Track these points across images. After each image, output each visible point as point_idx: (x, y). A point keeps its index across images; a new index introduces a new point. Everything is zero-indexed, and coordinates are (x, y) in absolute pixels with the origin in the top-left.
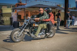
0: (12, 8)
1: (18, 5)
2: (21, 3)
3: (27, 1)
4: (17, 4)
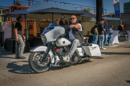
0: (2, 14)
1: (14, 8)
2: (19, 4)
3: (31, 2)
4: (12, 7)
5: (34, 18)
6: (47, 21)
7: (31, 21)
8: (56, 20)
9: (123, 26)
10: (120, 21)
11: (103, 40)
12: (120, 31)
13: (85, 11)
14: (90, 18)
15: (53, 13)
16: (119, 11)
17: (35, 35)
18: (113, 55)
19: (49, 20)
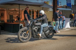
5: (5, 8)
6: (15, 11)
7: (3, 10)
8: (22, 10)
9: (73, 15)
10: (71, 11)
11: (58, 26)
12: (71, 18)
13: (45, 3)
14: (48, 8)
15: (19, 4)
16: (70, 4)
17: (6, 21)
18: (65, 37)
19: (16, 9)
